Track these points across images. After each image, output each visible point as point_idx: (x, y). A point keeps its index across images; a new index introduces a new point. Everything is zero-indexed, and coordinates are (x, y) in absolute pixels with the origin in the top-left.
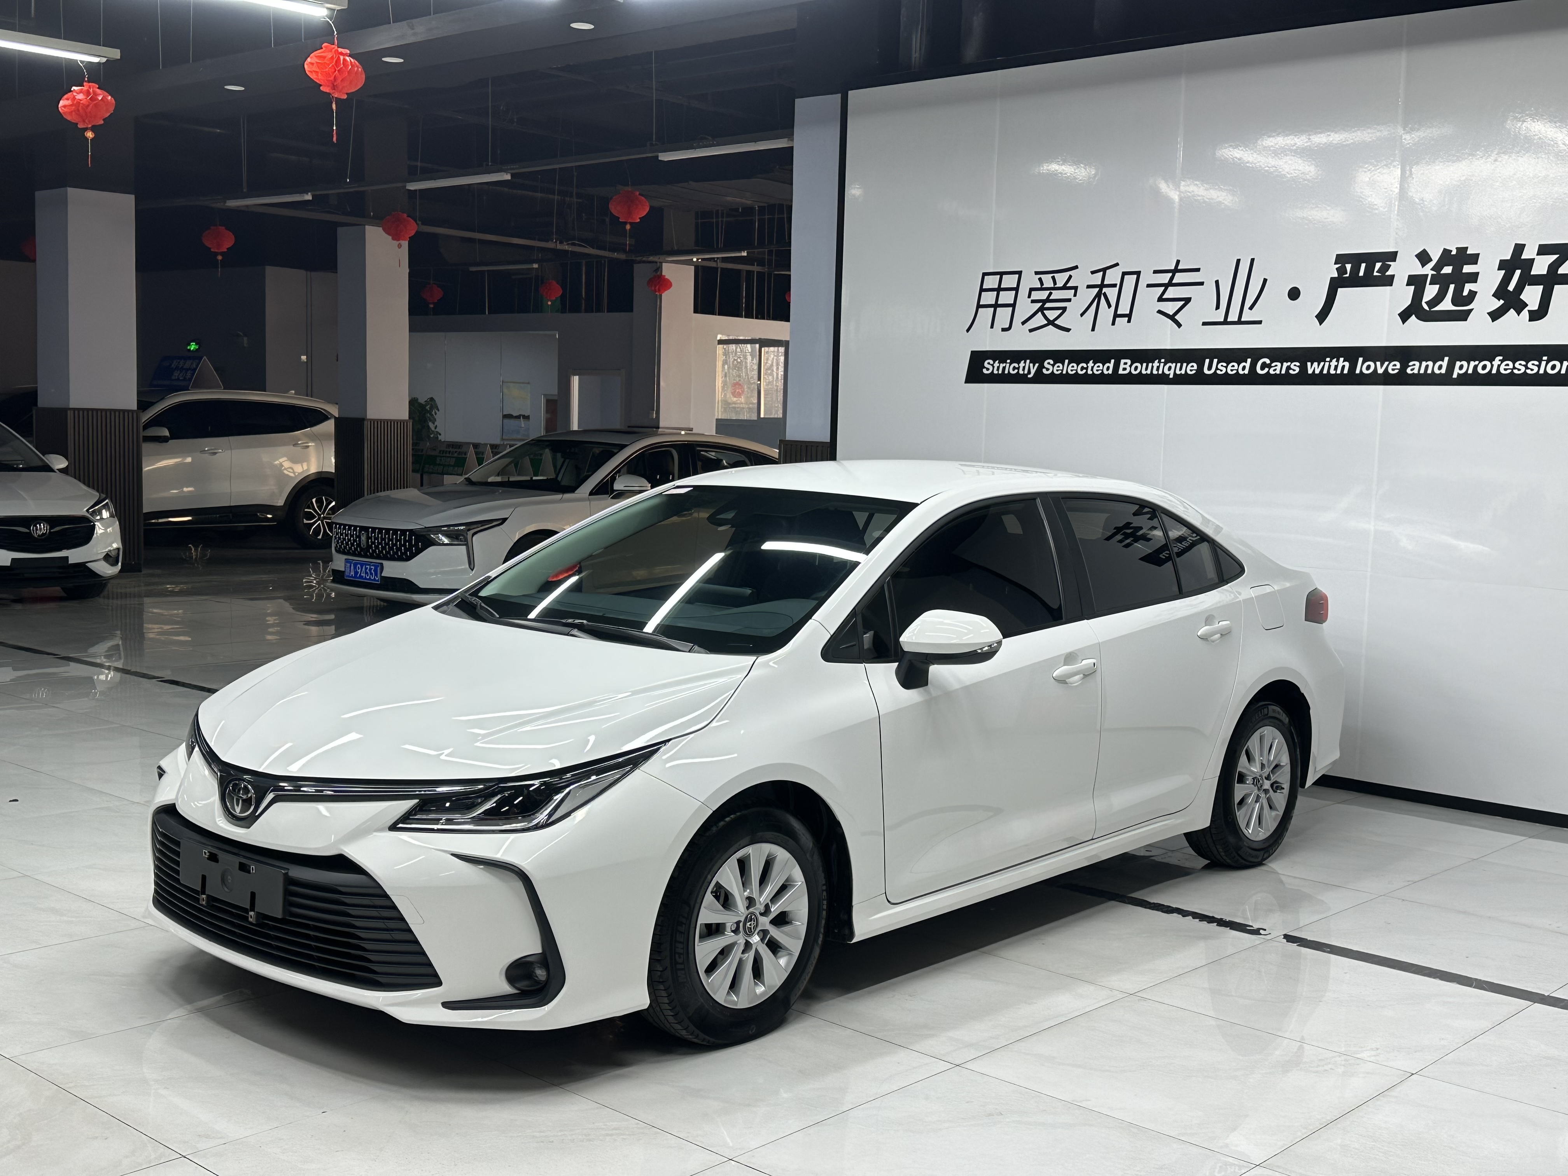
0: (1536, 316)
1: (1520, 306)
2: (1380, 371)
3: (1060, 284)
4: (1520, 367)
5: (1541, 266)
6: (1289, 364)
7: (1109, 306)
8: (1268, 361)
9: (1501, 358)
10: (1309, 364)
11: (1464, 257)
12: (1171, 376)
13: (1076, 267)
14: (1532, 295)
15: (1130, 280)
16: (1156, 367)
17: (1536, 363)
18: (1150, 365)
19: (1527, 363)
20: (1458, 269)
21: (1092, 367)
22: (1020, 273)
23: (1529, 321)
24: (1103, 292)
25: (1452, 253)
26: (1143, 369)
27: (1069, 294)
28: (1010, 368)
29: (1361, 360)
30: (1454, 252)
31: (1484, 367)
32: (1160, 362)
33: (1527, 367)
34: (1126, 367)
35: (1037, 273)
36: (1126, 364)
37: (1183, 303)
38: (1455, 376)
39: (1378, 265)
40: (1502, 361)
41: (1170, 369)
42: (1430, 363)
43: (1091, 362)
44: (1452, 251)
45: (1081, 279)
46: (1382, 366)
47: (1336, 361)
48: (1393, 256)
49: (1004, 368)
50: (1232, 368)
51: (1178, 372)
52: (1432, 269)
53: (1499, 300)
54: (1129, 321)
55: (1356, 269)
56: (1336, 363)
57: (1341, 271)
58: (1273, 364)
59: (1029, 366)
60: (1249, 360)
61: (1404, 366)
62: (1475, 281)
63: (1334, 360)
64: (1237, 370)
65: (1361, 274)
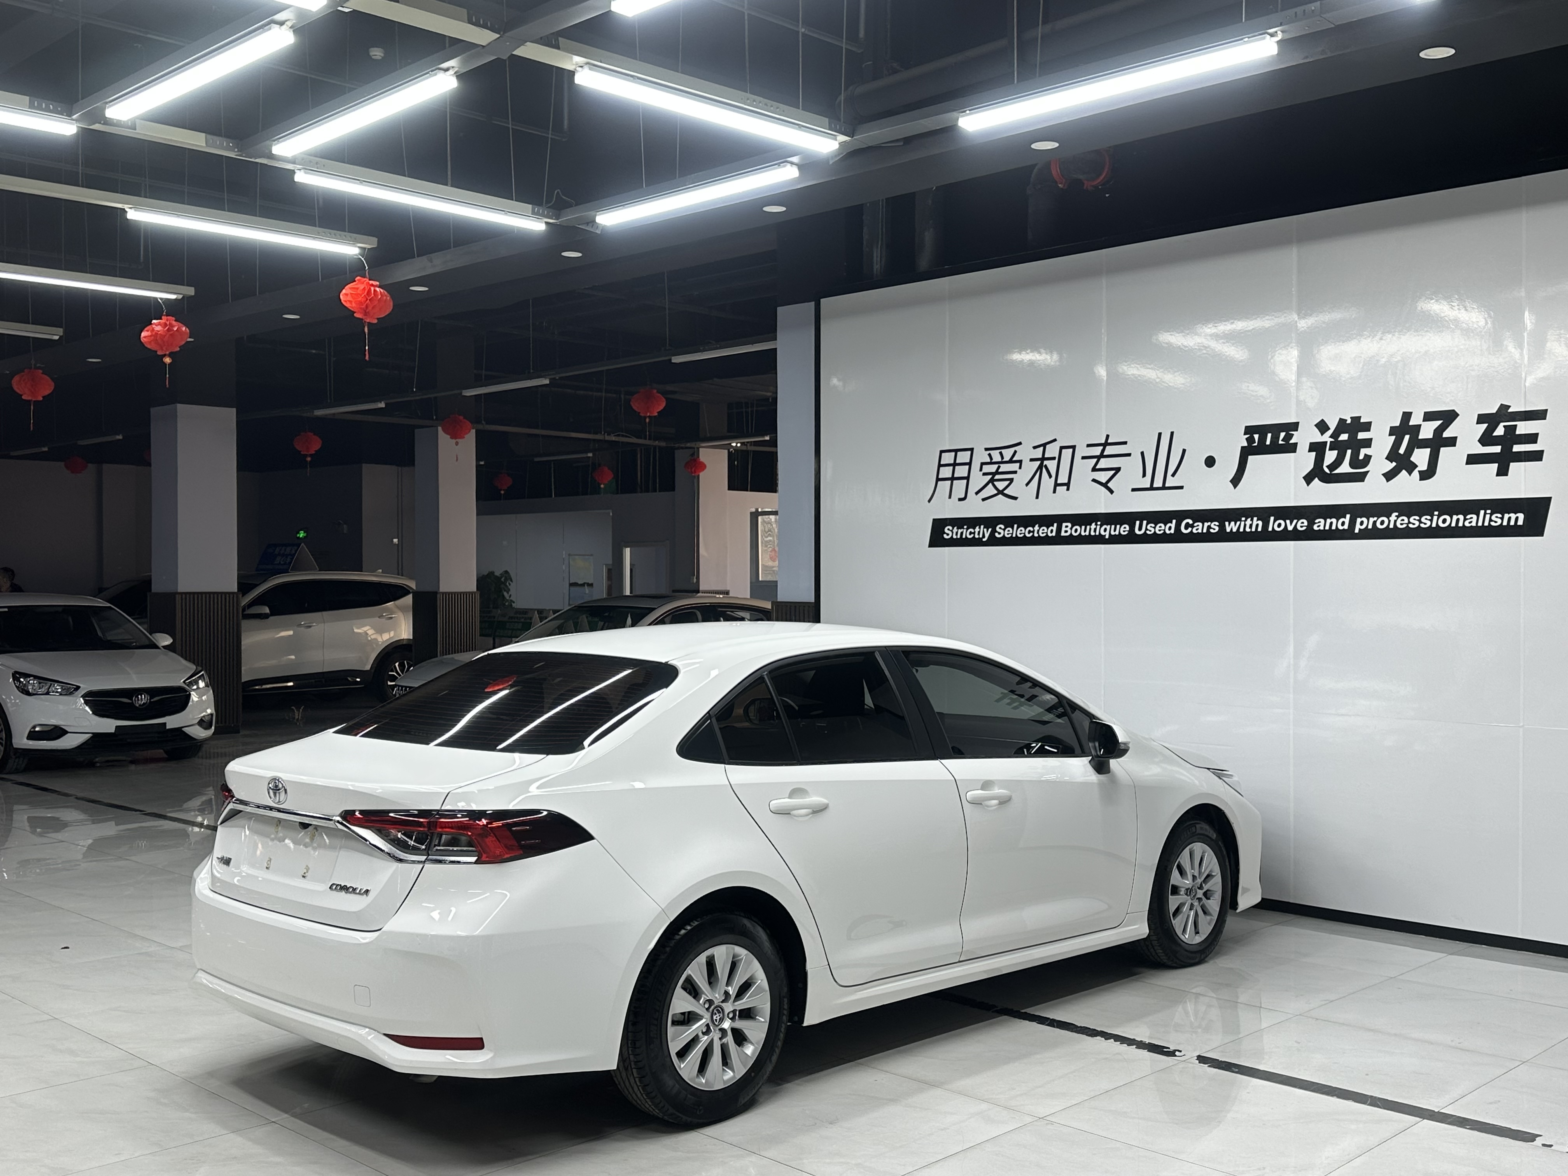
0: (1426, 475)
1: (1411, 467)
2: (1290, 528)
3: (1007, 458)
4: (1414, 522)
5: (1427, 431)
6: (1209, 523)
7: (1050, 476)
8: (1190, 522)
9: (1397, 514)
10: (1227, 523)
11: (1357, 425)
12: (1107, 537)
13: (1020, 444)
14: (1421, 457)
15: (1067, 453)
16: (1093, 529)
17: (1429, 518)
18: (1088, 527)
19: (1420, 518)
20: (1353, 436)
21: (1038, 531)
22: (972, 450)
23: (1420, 480)
25: (1347, 422)
26: (1082, 531)
27: (1014, 467)
28: (967, 533)
29: (1272, 518)
30: (1349, 421)
31: (1382, 523)
32: (1096, 525)
33: (1420, 522)
34: (1067, 529)
35: (986, 449)
36: (1067, 527)
37: (1113, 472)
38: (1357, 531)
39: (1282, 435)
40: (1398, 517)
41: (1105, 530)
42: (1334, 520)
43: (1037, 526)
44: (1346, 420)
45: (1025, 453)
46: (1291, 524)
47: (1251, 520)
48: (1295, 426)
49: (962, 533)
50: (1160, 529)
51: (1113, 533)
52: (1331, 437)
53: (1392, 463)
54: (1068, 489)
55: (1263, 439)
56: (1251, 522)
57: (1250, 440)
58: (1195, 525)
59: (983, 531)
60: (1174, 521)
61: (1311, 523)
62: (1369, 446)
63: (1249, 519)
64: (1164, 530)
65: (1268, 442)
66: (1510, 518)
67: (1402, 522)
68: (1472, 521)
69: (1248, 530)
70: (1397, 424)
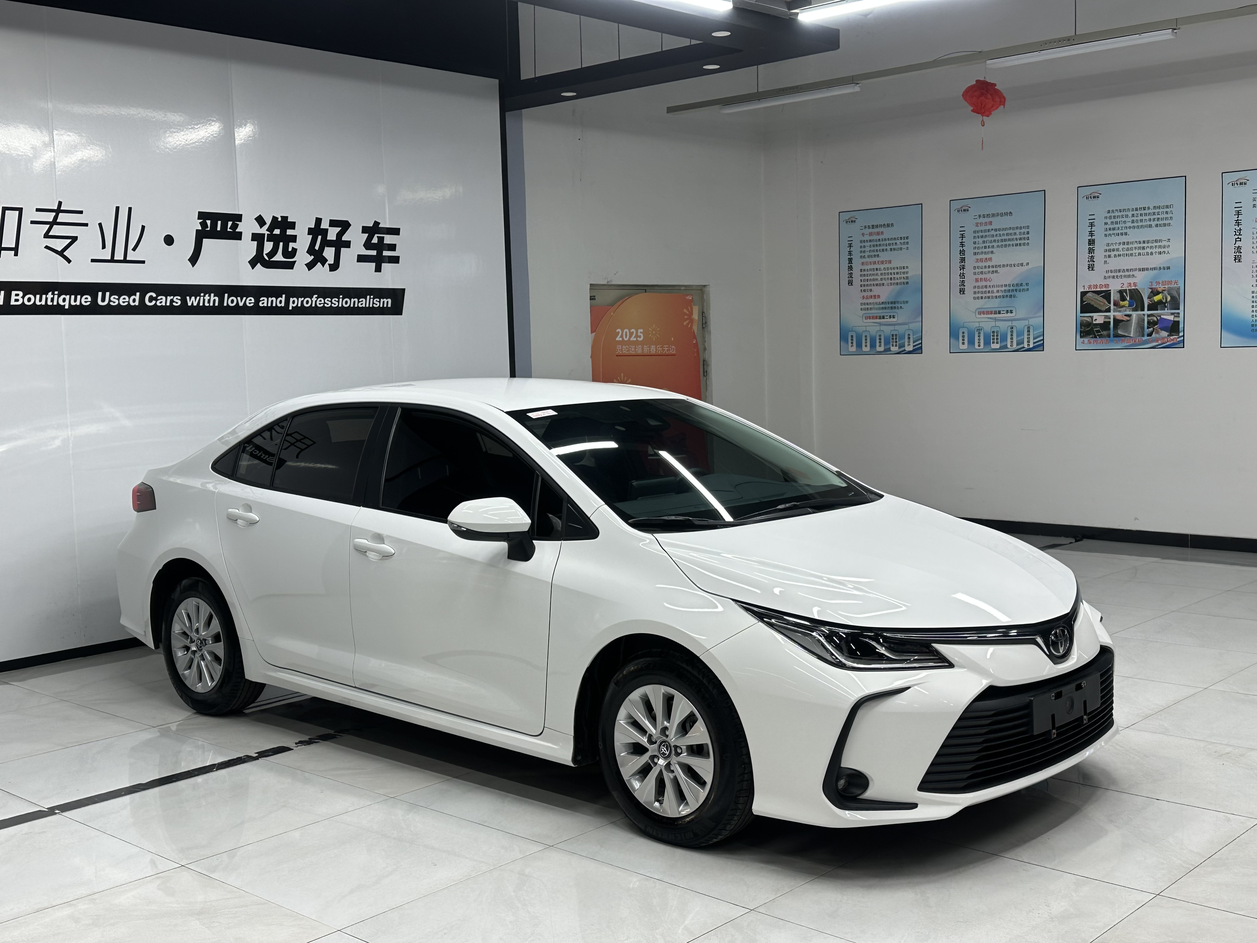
0: (334, 267)
1: (324, 261)
2: (241, 304)
4: (328, 302)
5: (332, 234)
6: (172, 297)
8: (154, 295)
9: (316, 296)
10: (188, 298)
11: (284, 224)
12: (67, 307)
14: (329, 253)
15: (11, 216)
16: (49, 298)
17: (337, 300)
18: (44, 296)
19: (332, 300)
20: (283, 232)
25: (279, 220)
26: (37, 300)
29: (226, 295)
30: (280, 219)
31: (307, 302)
32: (53, 294)
33: (332, 303)
34: (17, 298)
36: (17, 295)
37: (69, 241)
38: (290, 308)
39: (230, 224)
40: (317, 298)
41: (64, 300)
42: (273, 299)
44: (278, 218)
46: (241, 300)
47: (208, 296)
48: (239, 217)
50: (124, 300)
51: (73, 303)
52: (267, 230)
53: (311, 256)
54: (16, 254)
55: (214, 225)
56: (209, 298)
57: (203, 224)
58: (159, 298)
60: (138, 294)
61: (257, 301)
62: (295, 241)
63: (207, 295)
64: (129, 302)
65: (219, 229)
66: (384, 302)
67: (320, 302)
68: (363, 303)
69: (207, 304)
70: (313, 226)
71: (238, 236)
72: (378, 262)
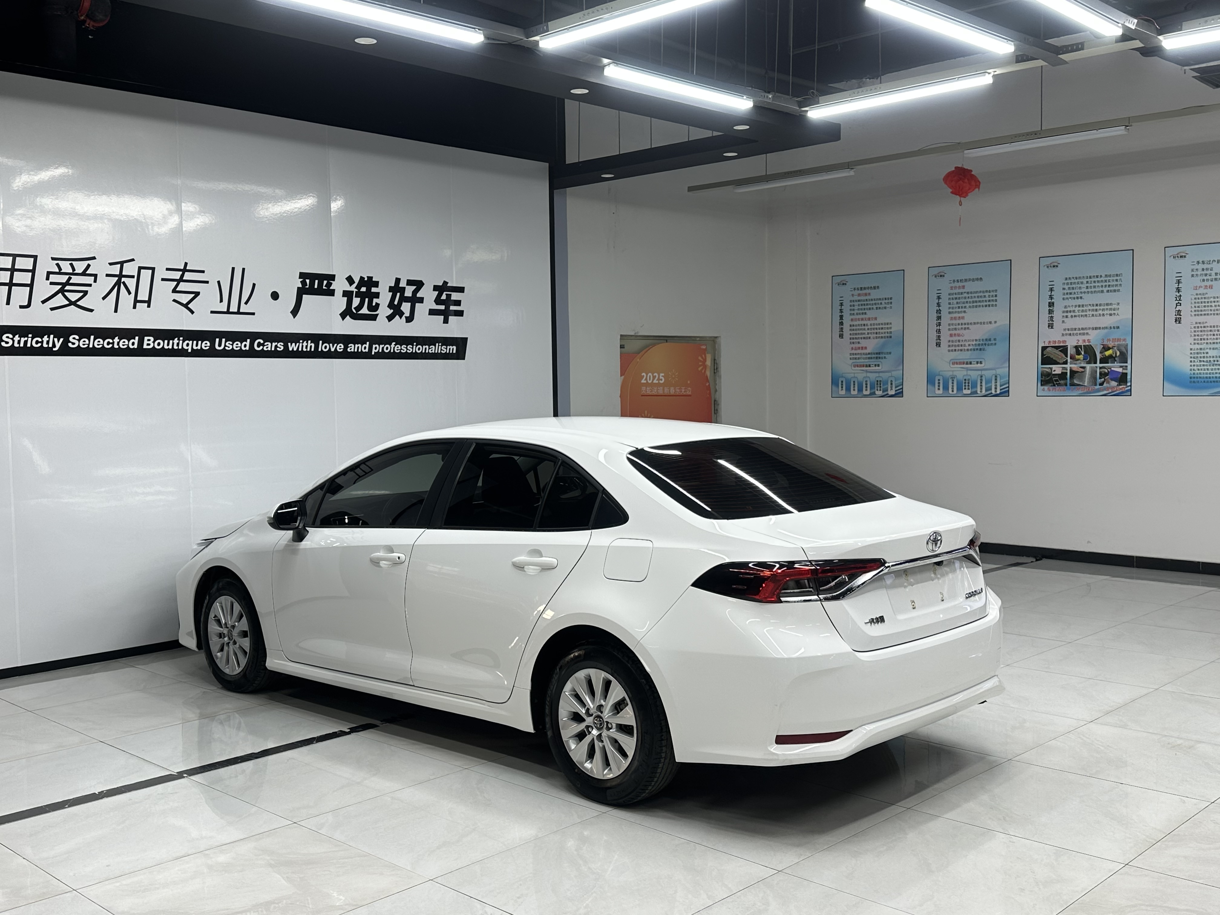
0: (410, 319)
1: (401, 314)
2: (333, 350)
3: (79, 270)
4: (404, 349)
5: (409, 293)
6: (276, 343)
7: (129, 293)
8: (262, 341)
9: (395, 343)
10: (289, 344)
11: (370, 283)
12: (190, 351)
13: (94, 258)
14: (406, 307)
15: (146, 275)
16: (176, 343)
17: (411, 346)
18: (171, 342)
19: (407, 346)
20: (369, 289)
21: (118, 343)
22: (35, 257)
24: (122, 281)
26: (167, 345)
27: (90, 280)
28: (32, 342)
29: (321, 342)
30: (366, 279)
31: (387, 349)
32: (179, 340)
33: (407, 349)
34: (149, 343)
35: (53, 259)
36: (149, 340)
37: (193, 295)
38: (373, 353)
39: (325, 282)
40: (395, 345)
41: (188, 345)
42: (359, 345)
43: (117, 338)
44: (364, 278)
45: (98, 267)
46: (333, 347)
48: (332, 277)
49: (26, 342)
50: (237, 346)
51: (195, 348)
52: (356, 288)
53: (391, 310)
54: (149, 306)
55: (312, 283)
57: (304, 283)
58: (266, 344)
59: (54, 341)
60: (248, 340)
61: (346, 347)
62: (378, 297)
63: (305, 342)
64: (241, 347)
65: (316, 287)
66: (450, 349)
67: (397, 349)
68: (433, 349)
70: (393, 285)
71: (332, 293)
72: (446, 315)
